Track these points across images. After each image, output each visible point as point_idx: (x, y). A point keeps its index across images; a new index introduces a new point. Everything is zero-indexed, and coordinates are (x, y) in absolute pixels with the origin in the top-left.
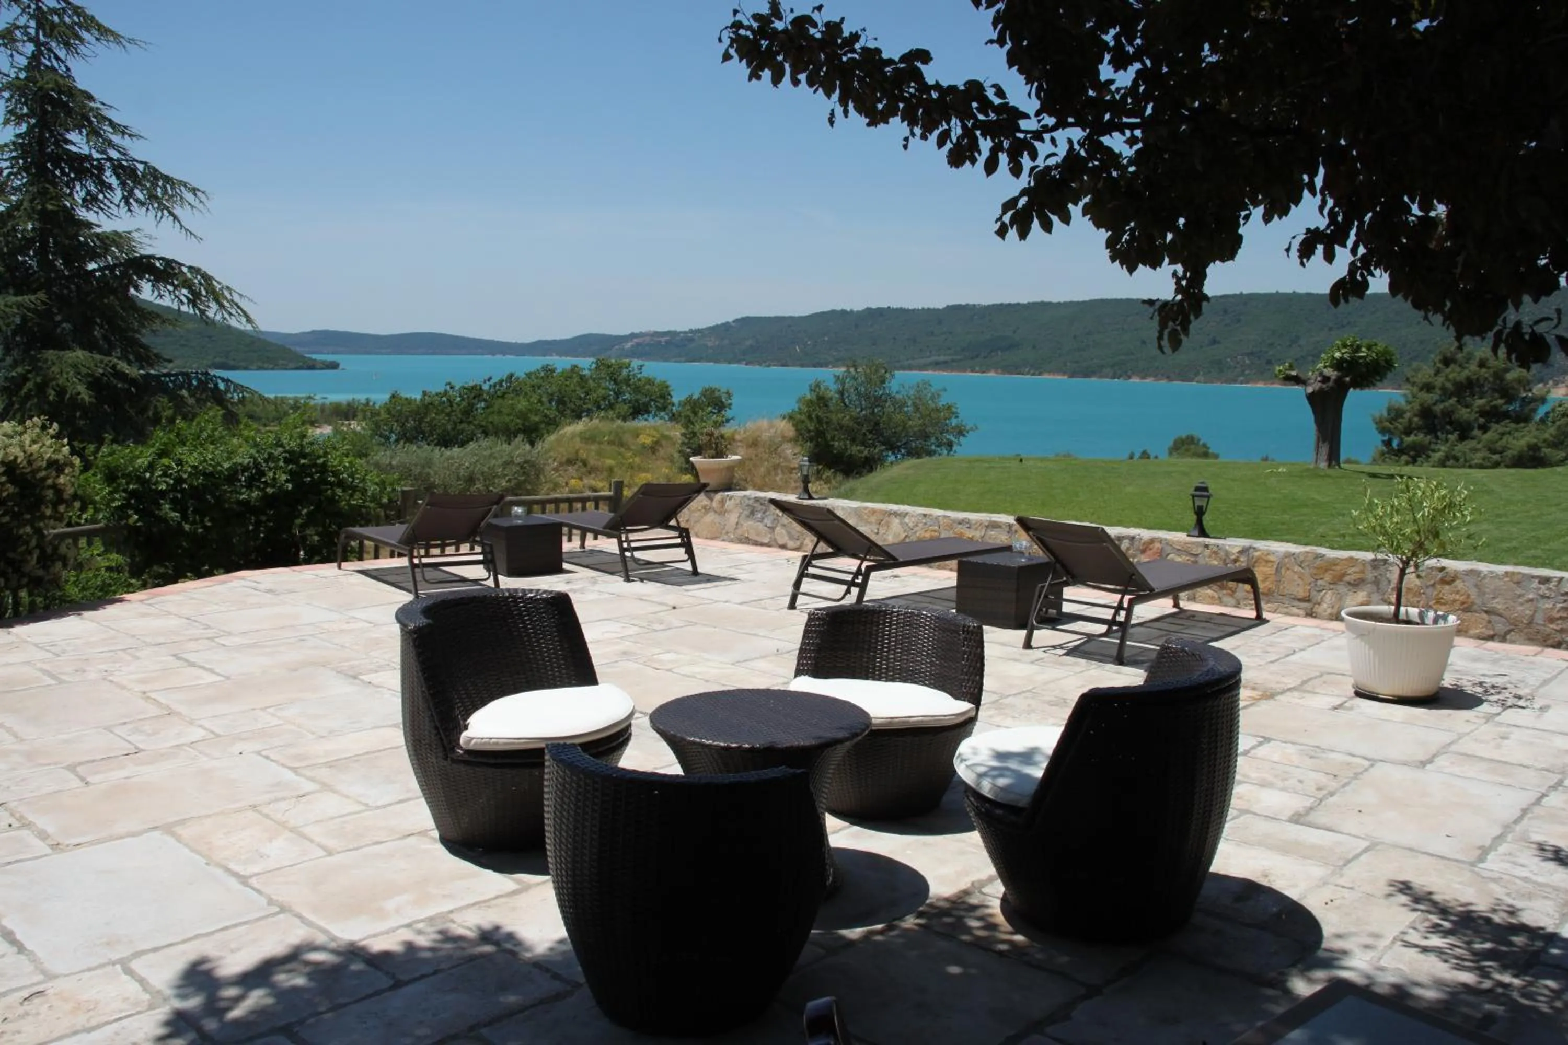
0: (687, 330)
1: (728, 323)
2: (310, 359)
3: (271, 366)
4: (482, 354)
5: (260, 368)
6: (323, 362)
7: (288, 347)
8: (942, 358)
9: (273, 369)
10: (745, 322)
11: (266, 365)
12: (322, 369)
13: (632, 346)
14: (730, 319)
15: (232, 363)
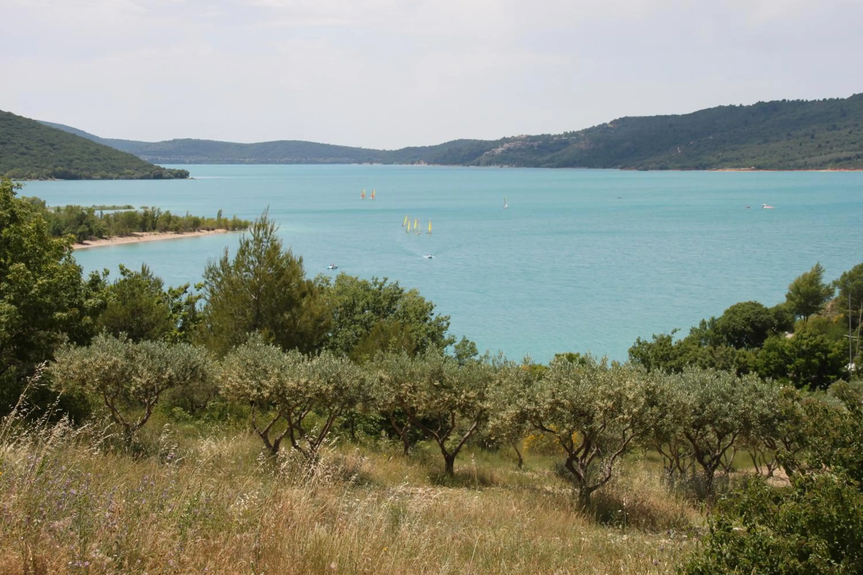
0: (562, 133)
1: (605, 124)
2: (159, 168)
3: (116, 175)
4: (349, 163)
5: (104, 178)
6: (171, 171)
7: (136, 155)
8: (844, 154)
9: (117, 178)
10: (624, 121)
11: (111, 174)
12: (169, 178)
13: (503, 152)
14: (608, 122)
15: (73, 171)
